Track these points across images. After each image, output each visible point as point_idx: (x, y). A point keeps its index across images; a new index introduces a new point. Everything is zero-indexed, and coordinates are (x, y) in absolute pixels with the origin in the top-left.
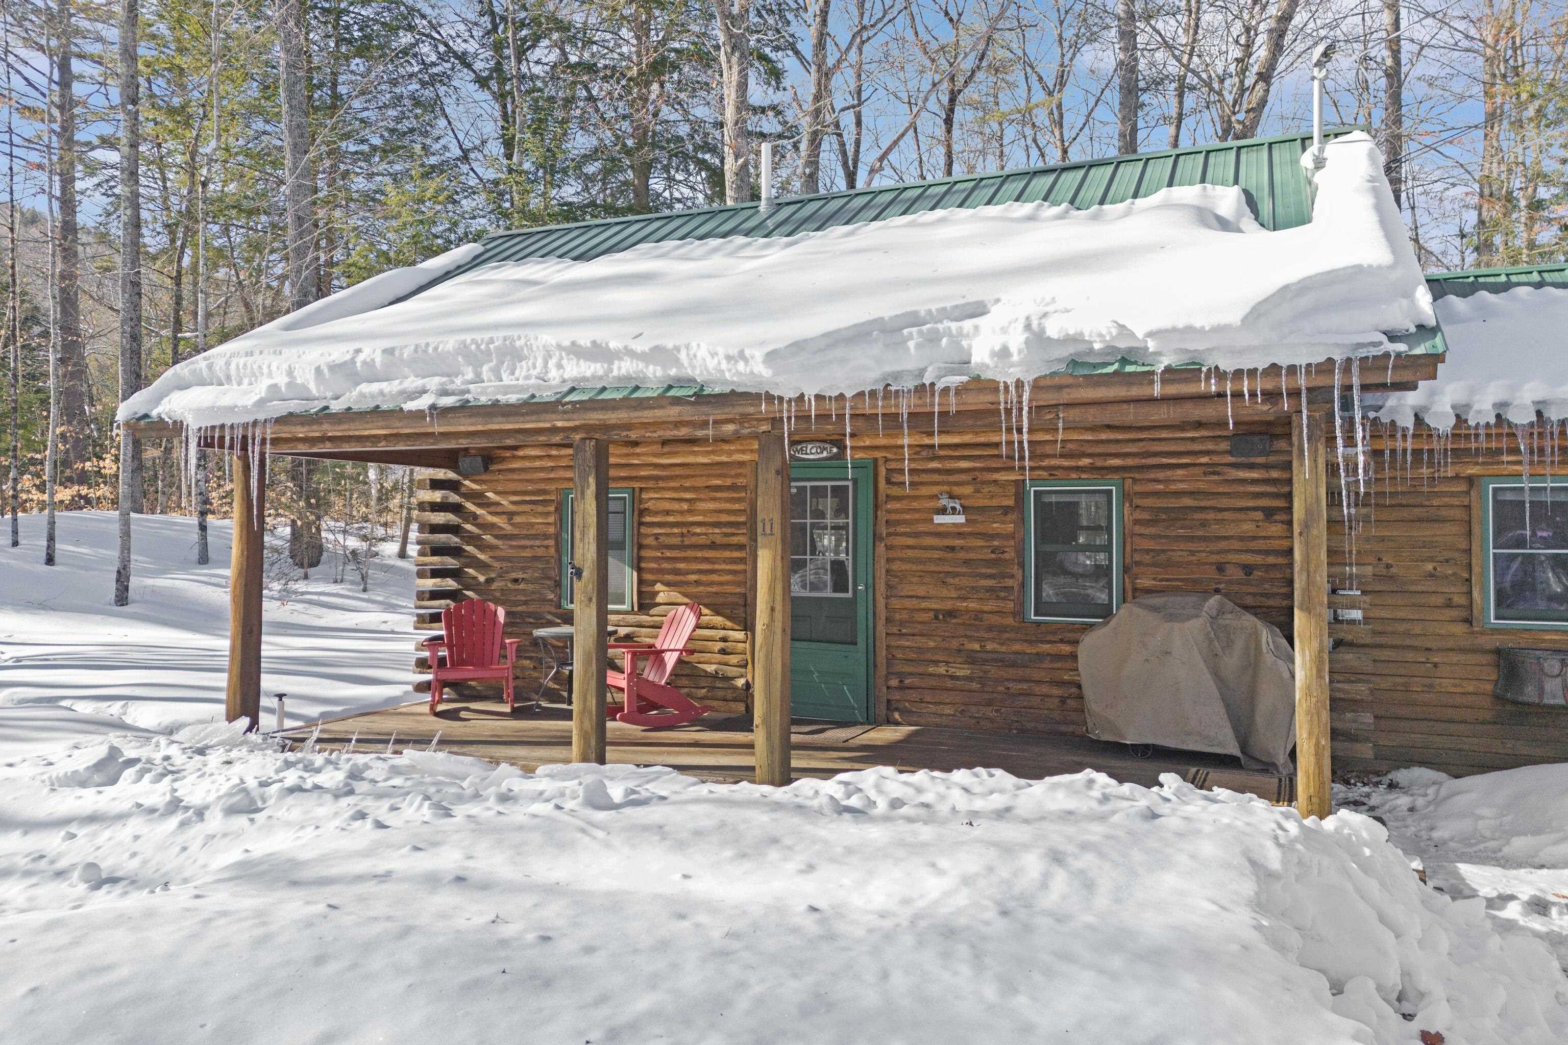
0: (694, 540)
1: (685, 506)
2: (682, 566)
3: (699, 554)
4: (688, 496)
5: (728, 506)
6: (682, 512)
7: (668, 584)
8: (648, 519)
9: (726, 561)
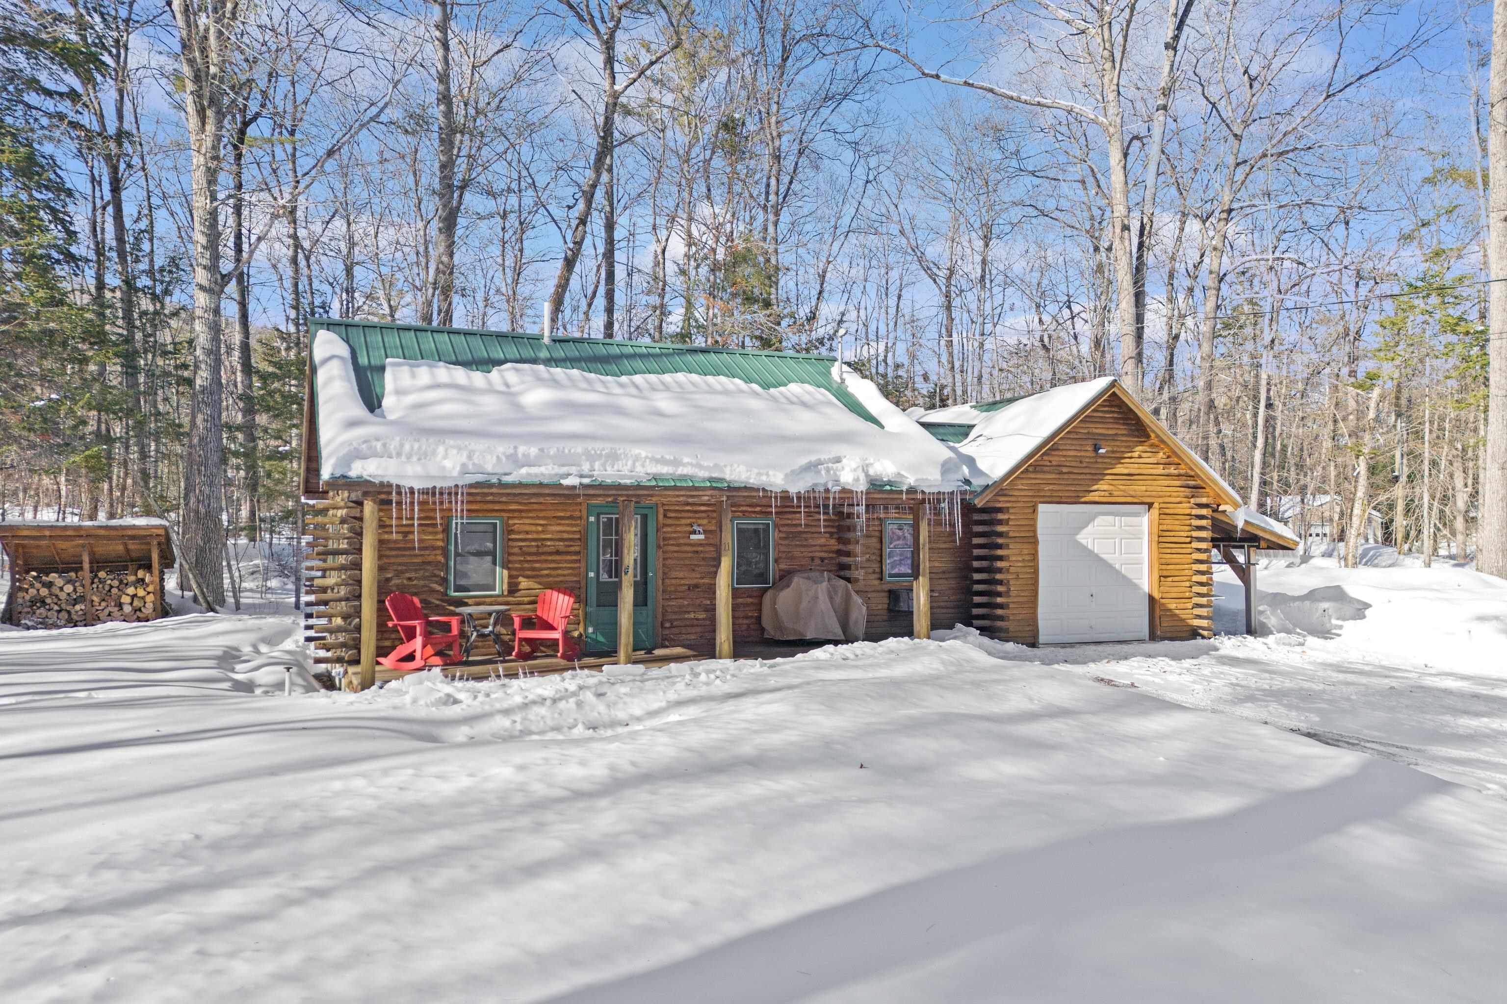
0: (546, 549)
1: (540, 528)
2: (537, 565)
3: (550, 558)
4: (542, 522)
5: (568, 529)
6: (537, 532)
7: (527, 577)
8: (513, 536)
9: (566, 561)
